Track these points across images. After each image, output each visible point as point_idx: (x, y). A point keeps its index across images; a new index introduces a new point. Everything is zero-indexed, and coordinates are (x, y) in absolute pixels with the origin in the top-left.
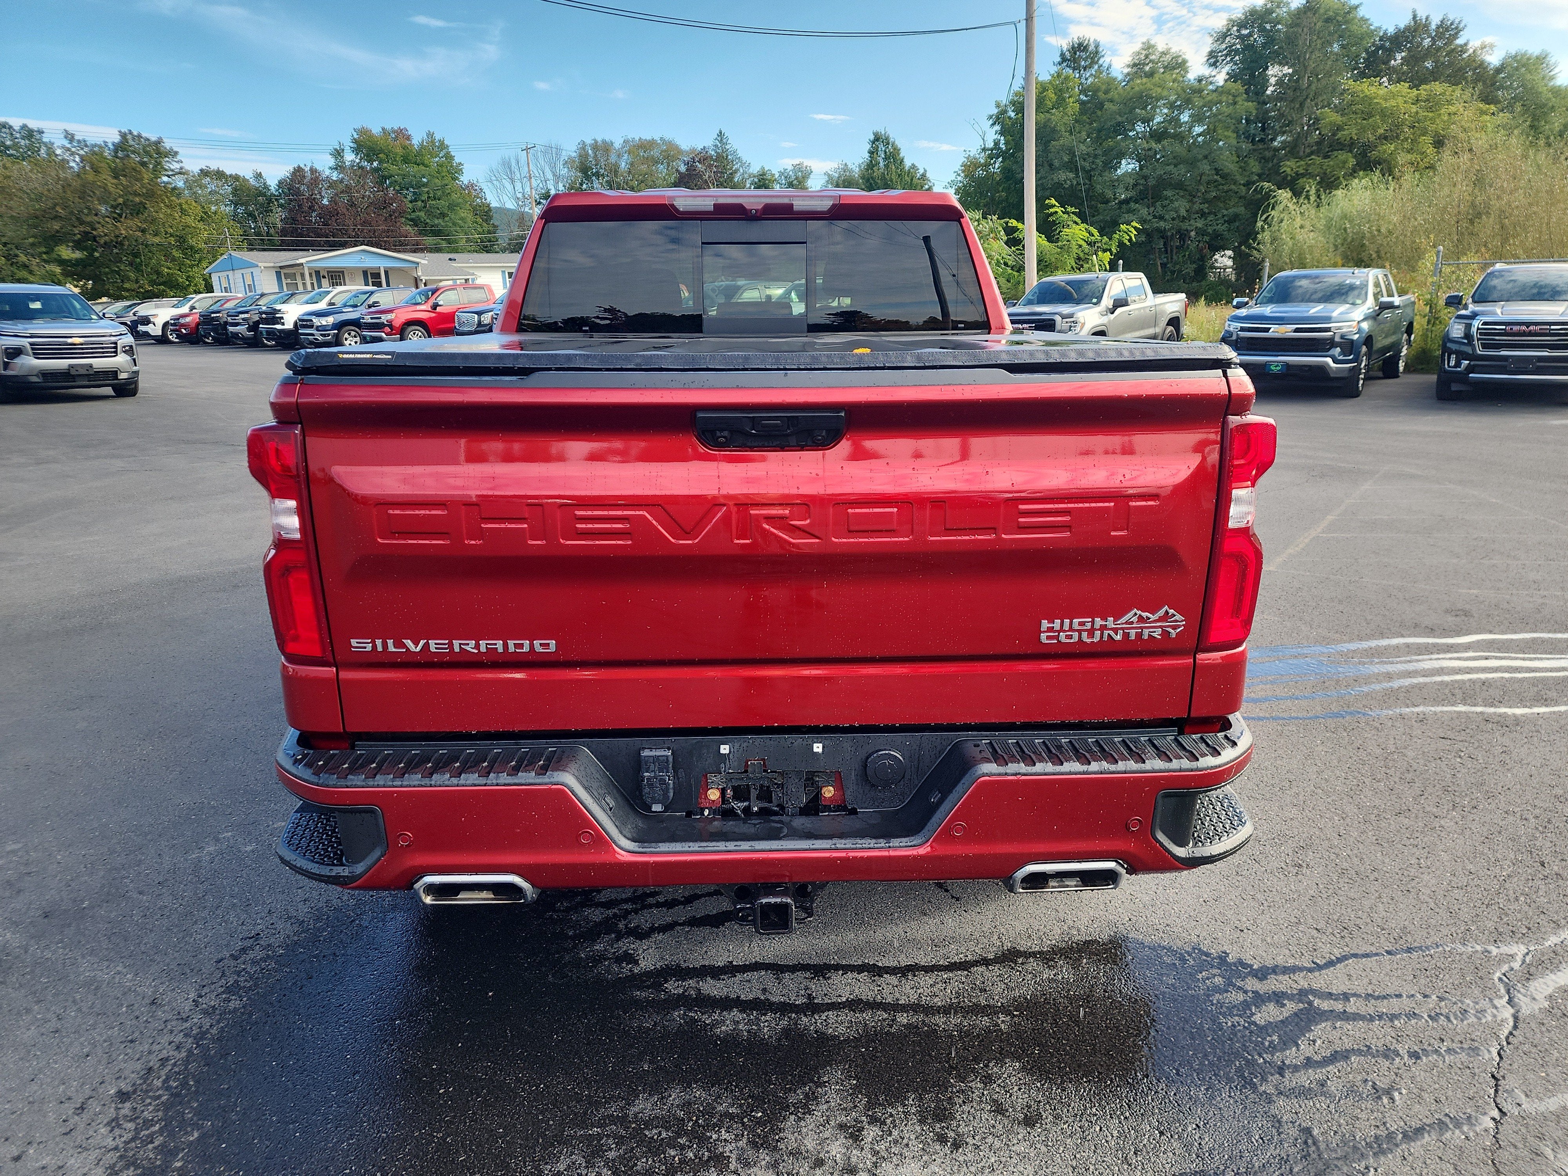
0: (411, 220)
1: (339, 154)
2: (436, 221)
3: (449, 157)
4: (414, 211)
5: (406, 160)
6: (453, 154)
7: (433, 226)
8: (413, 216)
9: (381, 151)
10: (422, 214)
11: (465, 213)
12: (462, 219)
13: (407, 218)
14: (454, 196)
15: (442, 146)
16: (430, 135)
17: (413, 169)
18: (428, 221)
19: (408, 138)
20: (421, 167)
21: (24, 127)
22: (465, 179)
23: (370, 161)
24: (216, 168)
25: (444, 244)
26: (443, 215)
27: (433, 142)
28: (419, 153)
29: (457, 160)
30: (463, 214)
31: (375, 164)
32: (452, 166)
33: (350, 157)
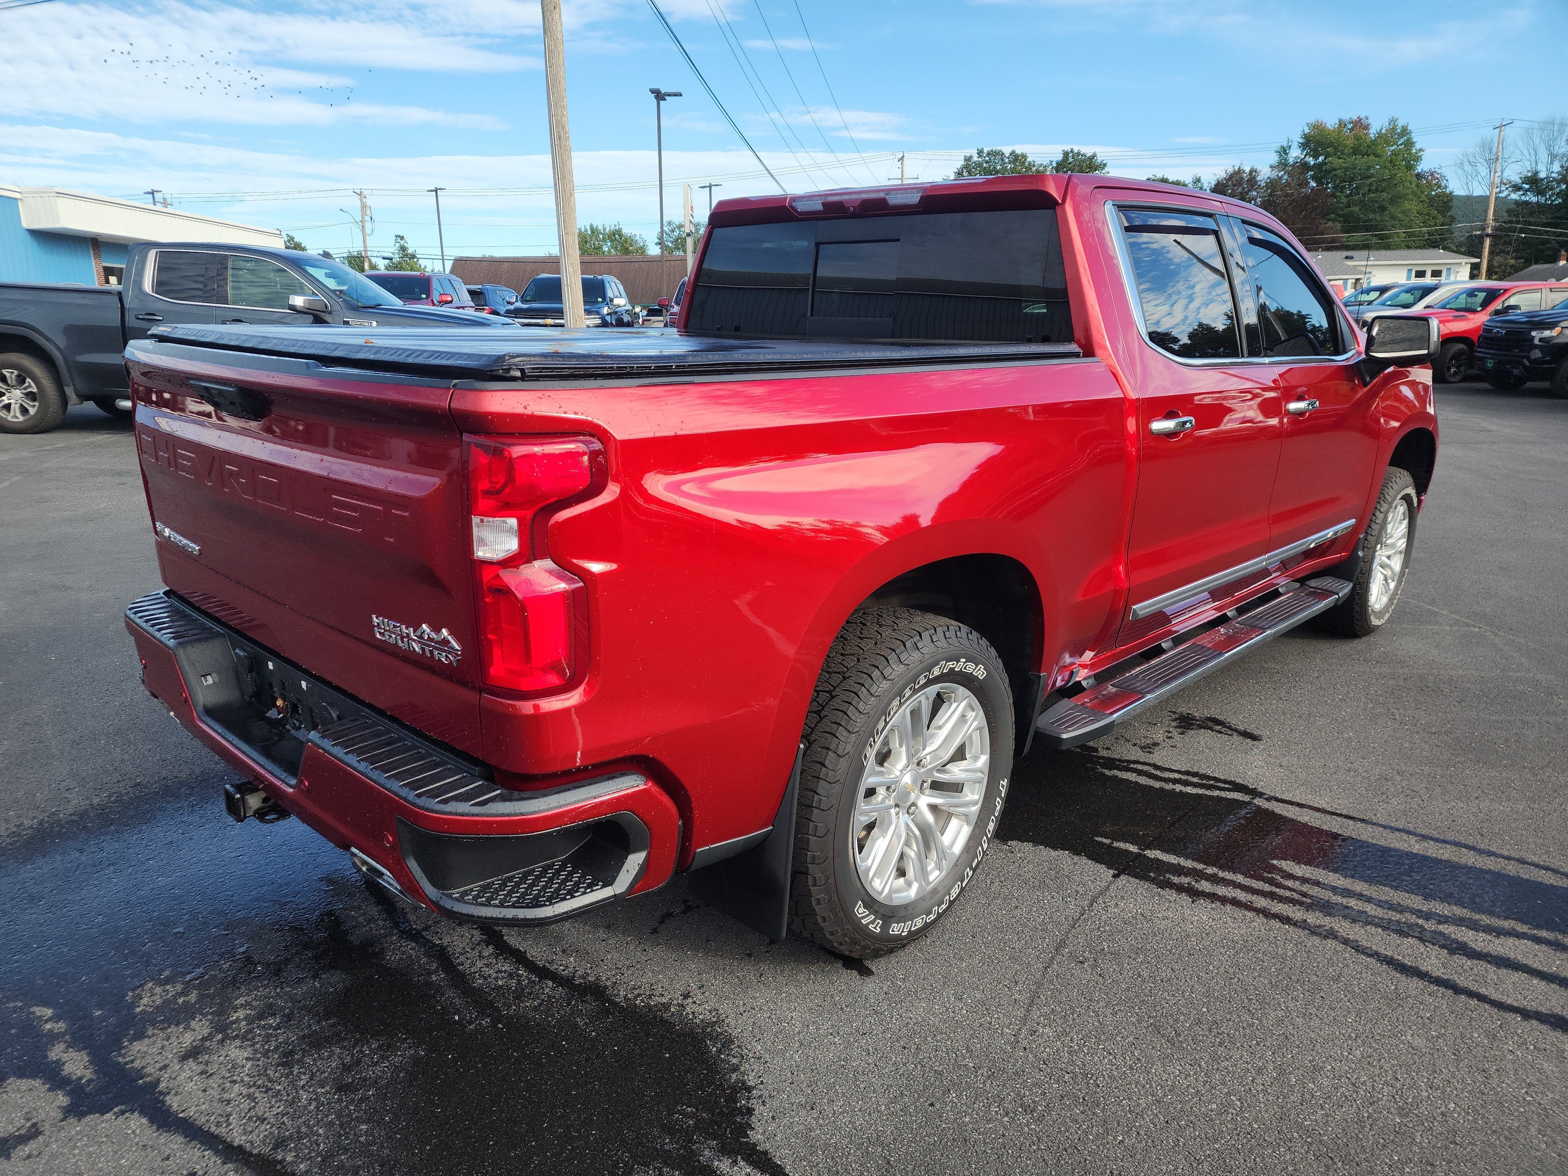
0: (1342, 216)
1: (1285, 151)
2: (1371, 216)
3: (1409, 144)
4: (1349, 206)
5: (1356, 151)
6: (1414, 140)
7: (1367, 221)
8: (1346, 211)
9: (1331, 145)
10: (1356, 209)
11: (1412, 206)
12: (1404, 212)
13: (1337, 215)
14: (1400, 188)
15: (1405, 131)
16: (1393, 121)
17: (1361, 161)
18: (1362, 216)
19: (1367, 127)
20: (1372, 157)
21: (1013, 153)
22: (1423, 166)
23: (1316, 157)
24: (1161, 176)
25: (1374, 240)
26: (1383, 209)
27: (1394, 129)
28: (1374, 142)
29: (1418, 146)
30: (1407, 205)
31: (1321, 159)
32: (1410, 154)
33: (1295, 154)
